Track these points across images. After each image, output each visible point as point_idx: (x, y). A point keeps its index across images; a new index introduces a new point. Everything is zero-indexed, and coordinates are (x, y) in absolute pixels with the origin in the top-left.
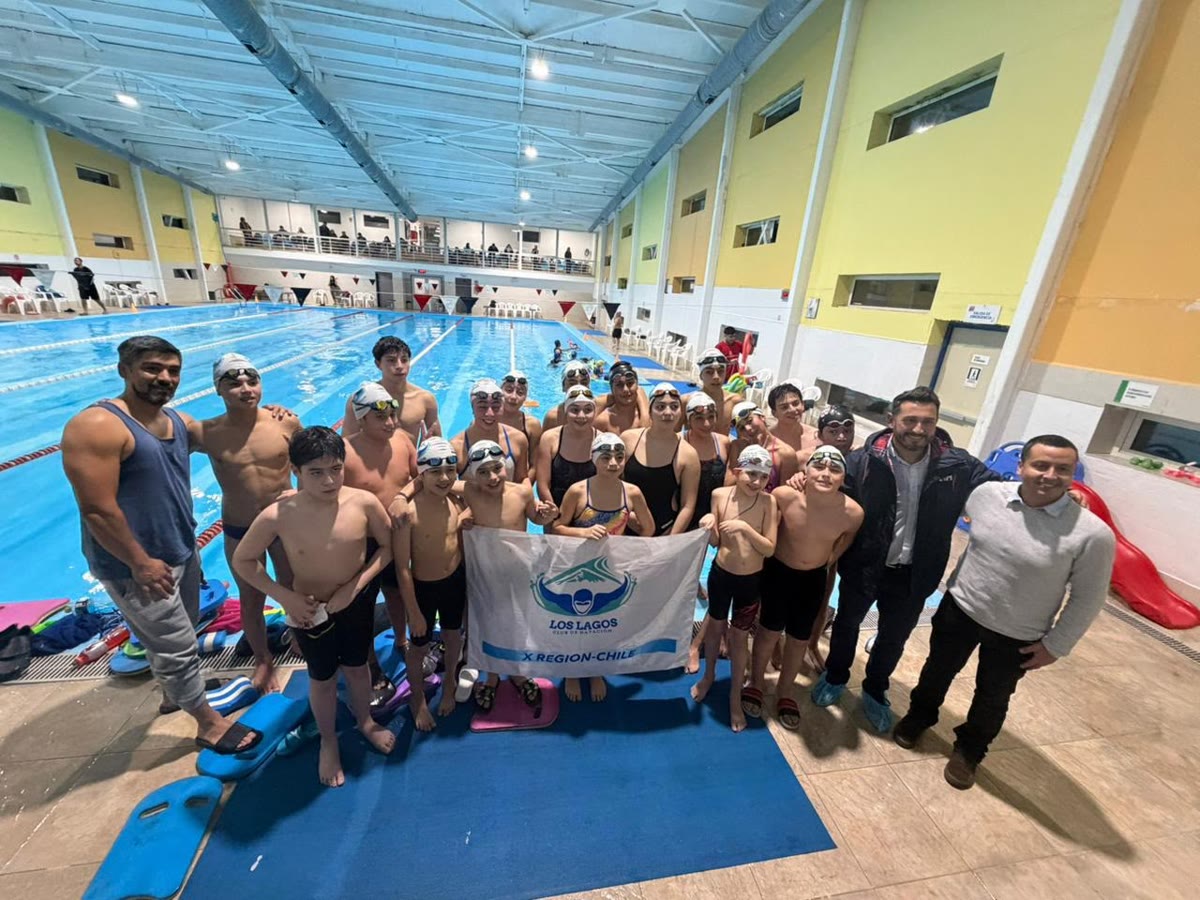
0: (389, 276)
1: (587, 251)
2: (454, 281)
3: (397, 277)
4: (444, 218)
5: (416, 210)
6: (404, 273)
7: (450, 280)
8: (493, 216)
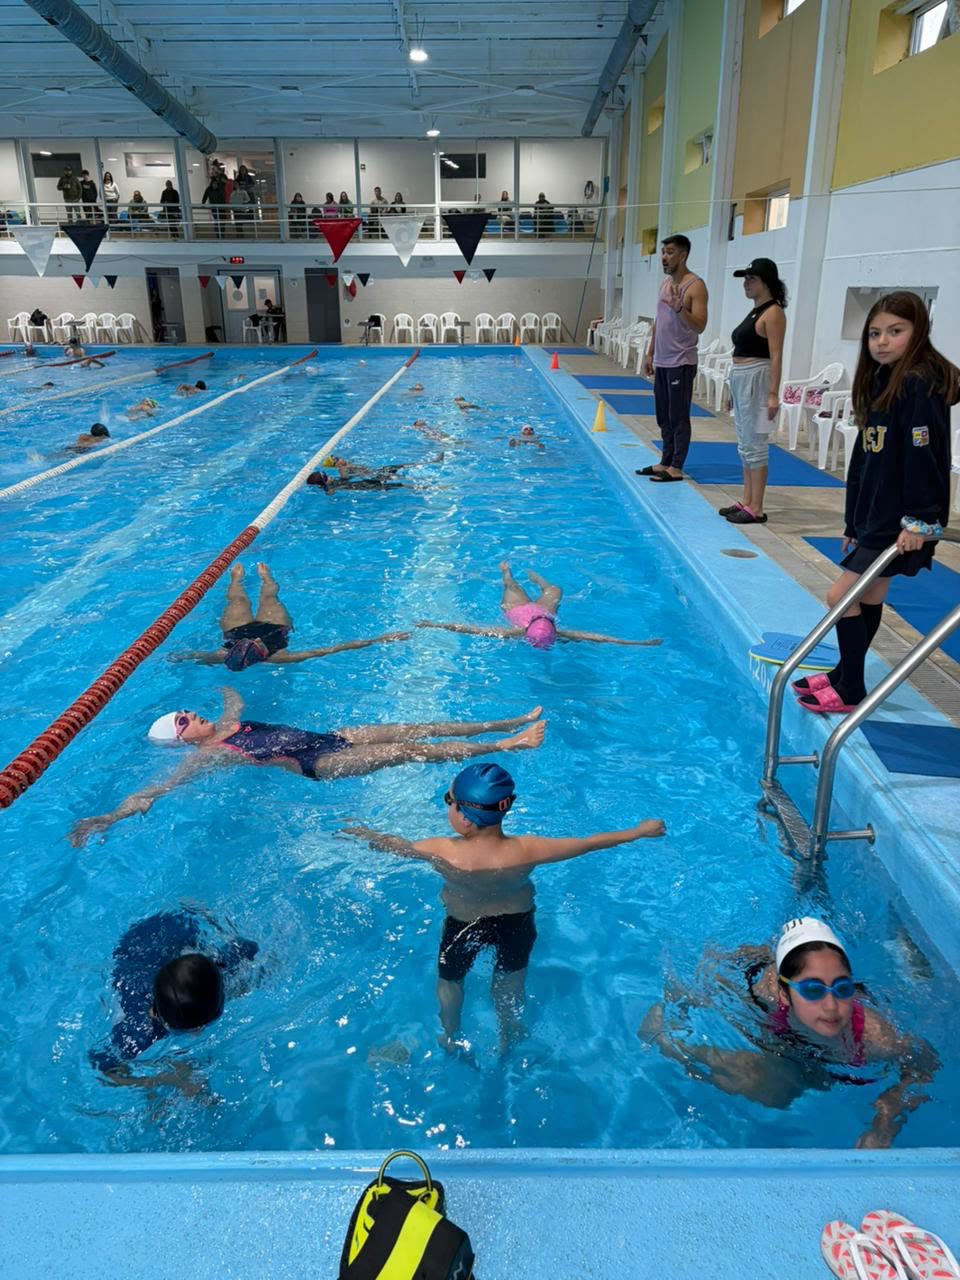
0: (173, 273)
1: (590, 183)
2: (302, 275)
3: (189, 274)
4: (274, 138)
5: (212, 126)
6: (201, 267)
7: (295, 273)
8: (376, 123)
